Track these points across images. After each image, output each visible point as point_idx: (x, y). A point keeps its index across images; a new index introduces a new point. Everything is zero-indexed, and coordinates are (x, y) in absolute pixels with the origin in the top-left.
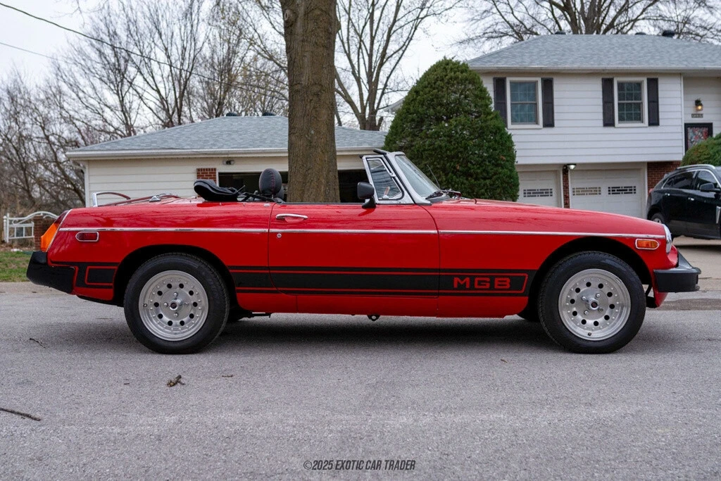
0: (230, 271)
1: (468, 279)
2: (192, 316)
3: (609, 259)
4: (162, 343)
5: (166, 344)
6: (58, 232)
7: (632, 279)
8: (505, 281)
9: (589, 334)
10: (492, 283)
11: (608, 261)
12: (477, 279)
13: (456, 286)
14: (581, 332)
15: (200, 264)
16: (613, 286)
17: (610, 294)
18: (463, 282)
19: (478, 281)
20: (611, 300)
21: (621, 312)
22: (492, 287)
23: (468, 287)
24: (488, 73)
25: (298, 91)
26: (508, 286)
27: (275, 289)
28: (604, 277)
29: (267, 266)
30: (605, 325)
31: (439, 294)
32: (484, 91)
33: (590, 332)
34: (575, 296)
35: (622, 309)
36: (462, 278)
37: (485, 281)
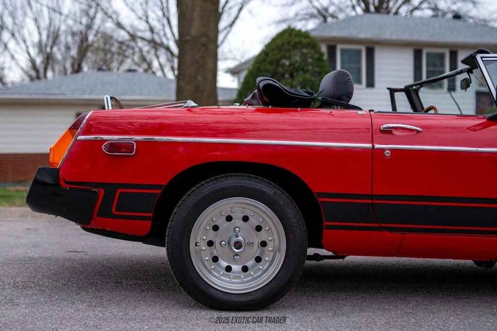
0: (319, 199)
2: (258, 260)
4: (221, 296)
5: (226, 298)
6: (76, 140)
15: (275, 189)
24: (324, 40)
25: (187, 42)
27: (377, 225)
29: (371, 194)
32: (322, 55)
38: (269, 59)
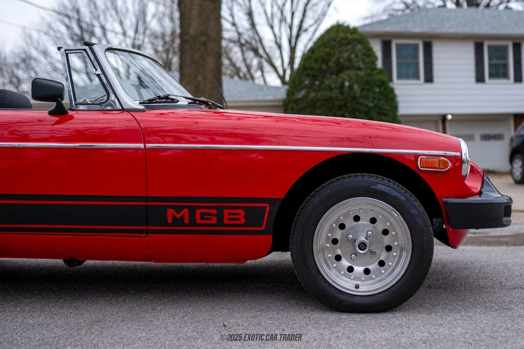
1: (186, 211)
3: (383, 184)
7: (414, 211)
8: (238, 214)
9: (357, 287)
10: (220, 217)
11: (381, 187)
12: (198, 211)
13: (170, 221)
14: (345, 283)
16: (389, 220)
17: (385, 232)
18: (181, 214)
19: (201, 214)
20: (387, 240)
21: (400, 256)
22: (220, 223)
23: (187, 221)
24: (376, 36)
26: (243, 221)
28: (378, 209)
30: (378, 274)
31: (147, 232)
33: (359, 283)
34: (338, 234)
35: (401, 252)
36: (179, 209)
37: (211, 214)
38: (314, 56)
